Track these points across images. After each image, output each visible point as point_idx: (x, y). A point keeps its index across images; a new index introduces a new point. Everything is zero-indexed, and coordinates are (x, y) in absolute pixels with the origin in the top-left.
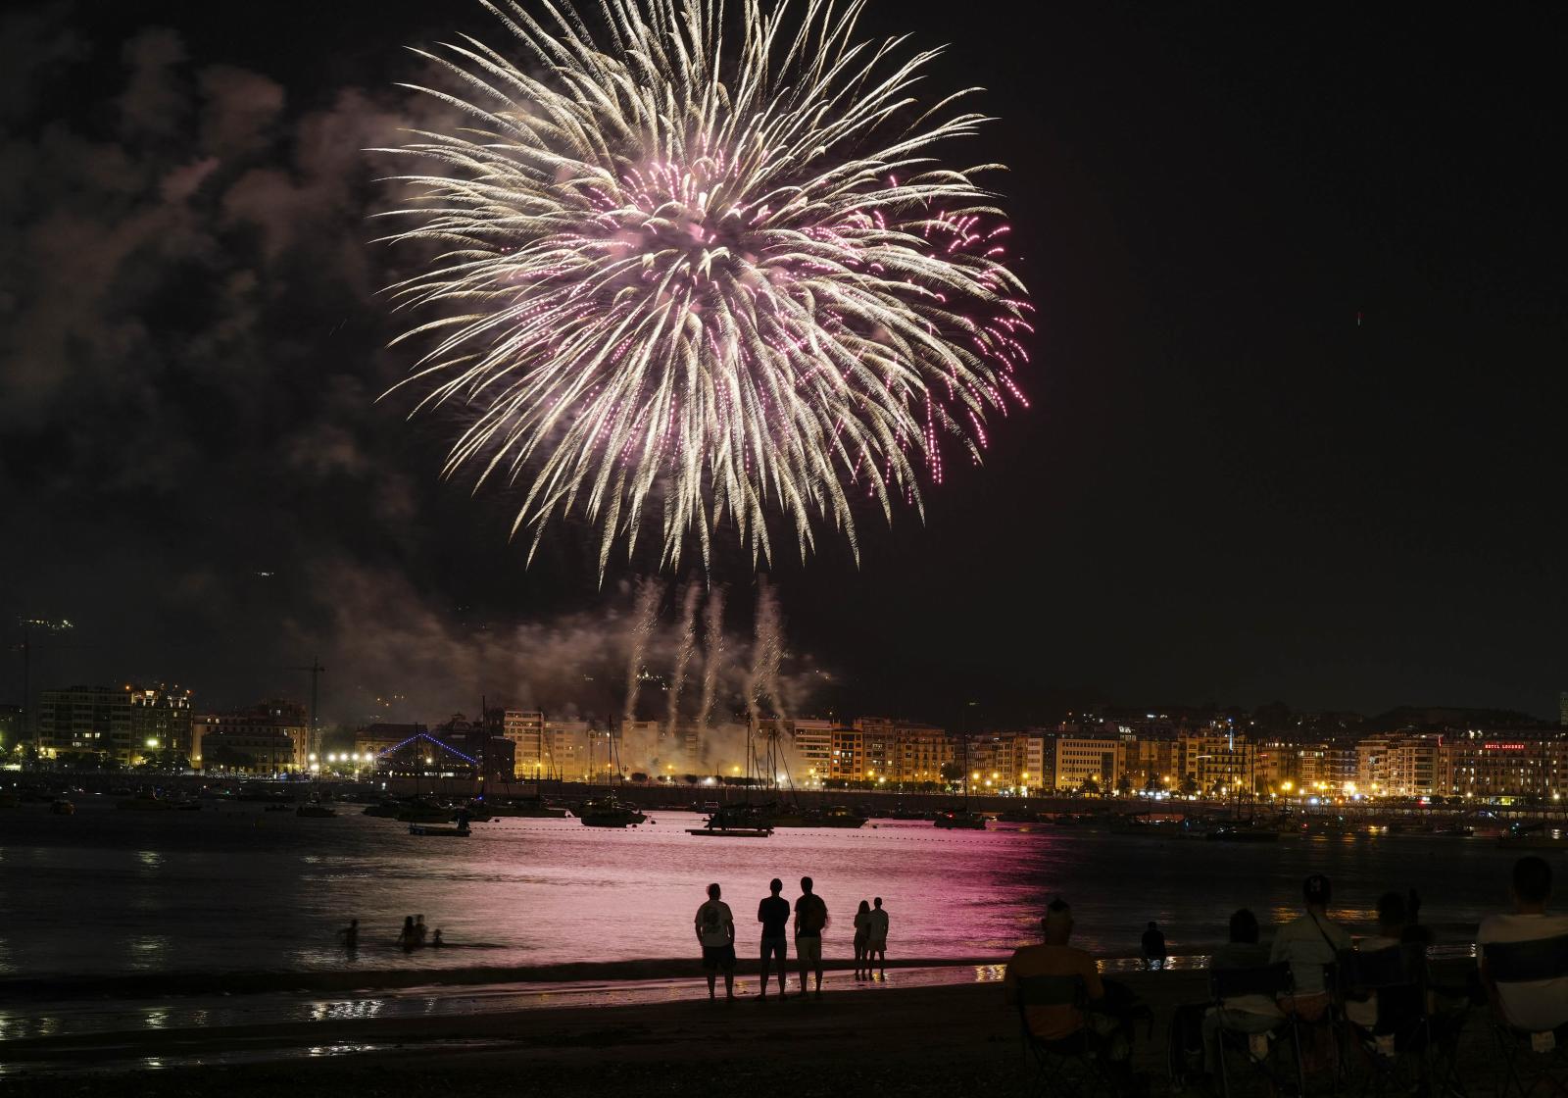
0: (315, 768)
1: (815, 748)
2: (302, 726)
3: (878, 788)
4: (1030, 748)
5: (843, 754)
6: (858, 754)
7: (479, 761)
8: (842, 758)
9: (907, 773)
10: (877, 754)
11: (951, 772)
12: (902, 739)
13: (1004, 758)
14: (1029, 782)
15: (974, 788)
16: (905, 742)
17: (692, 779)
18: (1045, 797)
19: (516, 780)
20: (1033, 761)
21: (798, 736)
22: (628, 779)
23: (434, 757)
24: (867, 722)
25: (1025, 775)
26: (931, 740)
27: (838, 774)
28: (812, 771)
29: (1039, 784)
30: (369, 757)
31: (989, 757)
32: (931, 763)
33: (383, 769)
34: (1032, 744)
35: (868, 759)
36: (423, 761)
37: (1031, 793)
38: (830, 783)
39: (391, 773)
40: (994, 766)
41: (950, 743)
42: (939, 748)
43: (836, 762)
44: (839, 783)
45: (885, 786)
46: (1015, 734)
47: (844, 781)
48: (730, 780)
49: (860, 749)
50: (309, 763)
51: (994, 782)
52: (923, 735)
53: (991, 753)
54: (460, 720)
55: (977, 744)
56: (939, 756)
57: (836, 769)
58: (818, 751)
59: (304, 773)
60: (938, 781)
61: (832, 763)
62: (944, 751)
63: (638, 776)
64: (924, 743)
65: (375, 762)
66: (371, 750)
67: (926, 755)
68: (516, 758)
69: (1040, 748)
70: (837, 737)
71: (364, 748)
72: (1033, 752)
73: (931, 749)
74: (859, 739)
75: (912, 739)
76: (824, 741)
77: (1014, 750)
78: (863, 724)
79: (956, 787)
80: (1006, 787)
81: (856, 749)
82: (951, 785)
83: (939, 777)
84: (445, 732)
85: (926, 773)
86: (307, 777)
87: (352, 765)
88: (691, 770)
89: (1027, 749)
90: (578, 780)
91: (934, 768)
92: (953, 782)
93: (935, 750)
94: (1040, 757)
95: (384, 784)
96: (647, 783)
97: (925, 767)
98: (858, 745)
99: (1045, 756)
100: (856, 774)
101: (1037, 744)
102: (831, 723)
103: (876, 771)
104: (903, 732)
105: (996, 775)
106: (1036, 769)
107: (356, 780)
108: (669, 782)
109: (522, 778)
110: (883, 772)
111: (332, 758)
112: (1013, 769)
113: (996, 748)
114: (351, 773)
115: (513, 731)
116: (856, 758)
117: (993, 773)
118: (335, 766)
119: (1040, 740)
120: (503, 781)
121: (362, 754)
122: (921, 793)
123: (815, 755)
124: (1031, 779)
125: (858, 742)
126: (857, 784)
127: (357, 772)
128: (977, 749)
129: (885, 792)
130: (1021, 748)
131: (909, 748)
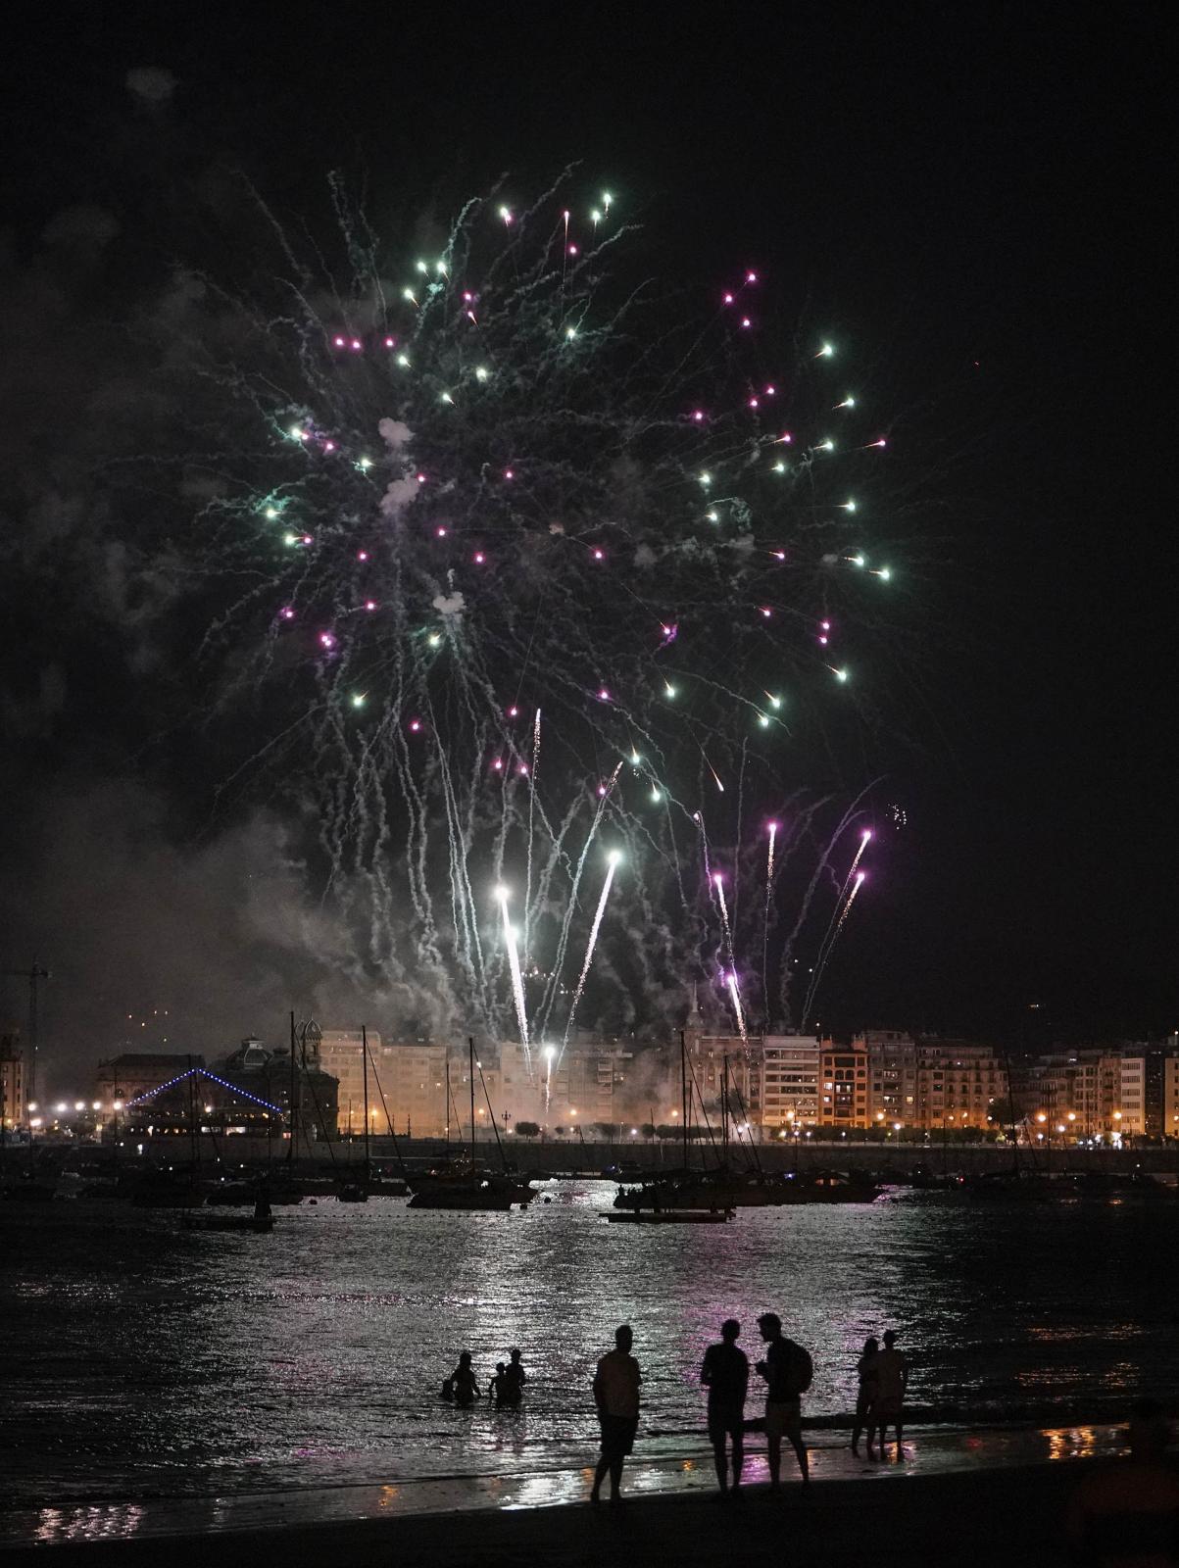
0: (36, 1123)
1: (795, 1078)
2: (15, 1060)
3: (891, 1139)
4: (1125, 1073)
5: (838, 1087)
6: (861, 1087)
7: (284, 1108)
8: (836, 1095)
9: (937, 1114)
10: (890, 1086)
11: (1006, 1113)
12: (928, 1062)
13: (1085, 1089)
14: (1124, 1125)
15: (1040, 1136)
16: (931, 1067)
17: (608, 1130)
18: (1150, 1148)
19: (340, 1137)
20: (1128, 1092)
21: (768, 1061)
22: (510, 1131)
23: (216, 1104)
24: (873, 1038)
25: (1117, 1116)
26: (973, 1062)
27: (831, 1118)
28: (790, 1115)
29: (1139, 1127)
30: (118, 1105)
31: (1062, 1088)
32: (973, 1098)
33: (140, 1124)
34: (1128, 1067)
35: (874, 1093)
36: (200, 1110)
37: (1128, 1143)
38: (819, 1133)
39: (150, 1129)
40: (1070, 1102)
41: (1000, 1067)
42: (985, 1075)
43: (827, 1099)
44: (832, 1132)
45: (904, 1135)
46: (1100, 1052)
47: (839, 1129)
48: (665, 1131)
49: (863, 1080)
50: (29, 1116)
51: (1069, 1126)
52: (959, 1057)
53: (1065, 1082)
54: (253, 1046)
55: (1043, 1069)
56: (985, 1088)
57: (828, 1111)
58: (800, 1083)
59: (19, 1131)
60: (985, 1127)
61: (821, 1098)
62: (992, 1080)
63: (524, 1128)
64: (960, 1068)
65: (126, 1114)
66: (119, 1095)
67: (964, 1087)
68: (340, 1104)
69: (1140, 1073)
70: (828, 1062)
71: (110, 1091)
72: (1128, 1080)
73: (972, 1076)
74: (861, 1062)
75: (943, 1062)
76: (806, 1067)
77: (1100, 1078)
78: (867, 1041)
79: (1012, 1135)
80: (1089, 1135)
81: (857, 1080)
82: (1004, 1133)
83: (985, 1121)
84: (231, 1066)
85: (966, 1115)
86: (24, 1138)
87: (93, 1117)
88: (606, 1116)
89: (1119, 1075)
90: (436, 1135)
91: (978, 1106)
92: (1008, 1127)
93: (978, 1079)
94: (1140, 1086)
95: (140, 1147)
96: (539, 1137)
97: (965, 1106)
98: (861, 1074)
99: (1147, 1086)
100: (858, 1118)
101: (1137, 1067)
102: (819, 1040)
103: (888, 1114)
104: (930, 1051)
105: (1072, 1117)
106: (1136, 1106)
107: (99, 1141)
108: (572, 1137)
109: (349, 1135)
110: (899, 1116)
111: (61, 1108)
112: (1100, 1106)
113: (1072, 1074)
114: (92, 1130)
115: (334, 1060)
116: (858, 1093)
117: (1068, 1112)
118: (64, 1121)
119: (1140, 1061)
120: (320, 1138)
121: (106, 1102)
122: (959, 1145)
123: (794, 1090)
124: (1127, 1120)
125: (861, 1068)
126: (860, 1134)
127: (99, 1128)
128: (1044, 1075)
129: (904, 1144)
130: (1111, 1074)
131: (938, 1076)
